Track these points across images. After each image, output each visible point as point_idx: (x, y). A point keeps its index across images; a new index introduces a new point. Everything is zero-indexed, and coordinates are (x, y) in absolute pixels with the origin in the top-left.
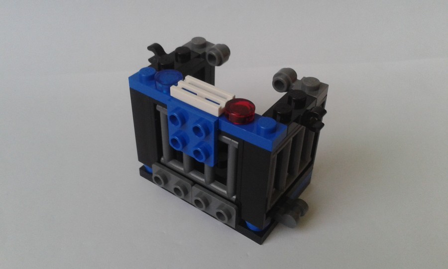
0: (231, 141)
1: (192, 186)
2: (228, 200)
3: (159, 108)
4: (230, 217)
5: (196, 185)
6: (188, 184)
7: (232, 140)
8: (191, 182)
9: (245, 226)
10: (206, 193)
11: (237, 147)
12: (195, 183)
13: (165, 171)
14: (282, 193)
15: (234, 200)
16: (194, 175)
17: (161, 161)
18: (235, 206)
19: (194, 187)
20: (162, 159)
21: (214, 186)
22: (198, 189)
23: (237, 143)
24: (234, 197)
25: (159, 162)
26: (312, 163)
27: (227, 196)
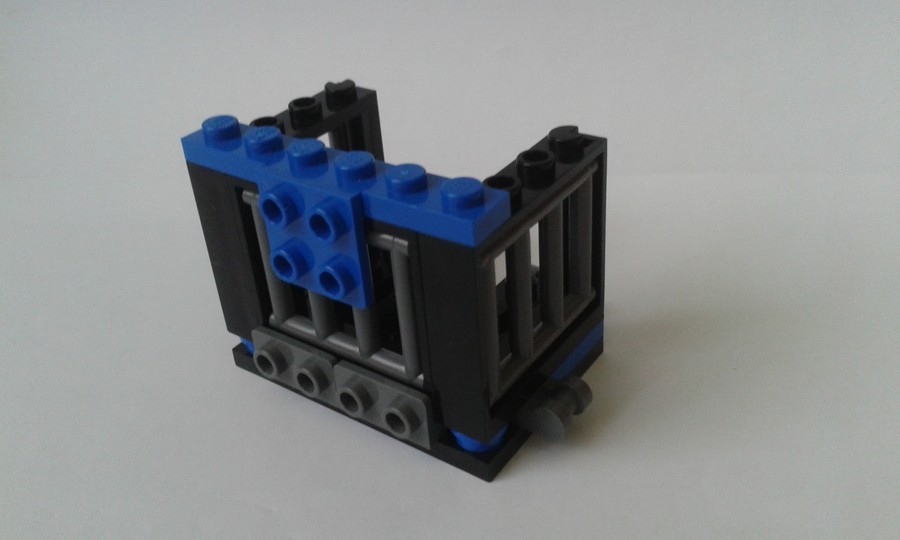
0: (393, 242)
1: (334, 364)
2: (410, 385)
3: (247, 195)
4: (415, 423)
5: (342, 362)
6: (324, 361)
7: (396, 240)
8: (332, 357)
9: (452, 442)
10: (364, 377)
11: (405, 252)
12: (339, 357)
13: (280, 342)
14: (528, 363)
15: (421, 384)
16: (336, 342)
17: (270, 321)
18: (424, 396)
19: (336, 366)
20: (272, 317)
21: (379, 359)
22: (348, 370)
23: (405, 243)
24: (421, 377)
25: (266, 324)
26: (598, 301)
27: (406, 378)
